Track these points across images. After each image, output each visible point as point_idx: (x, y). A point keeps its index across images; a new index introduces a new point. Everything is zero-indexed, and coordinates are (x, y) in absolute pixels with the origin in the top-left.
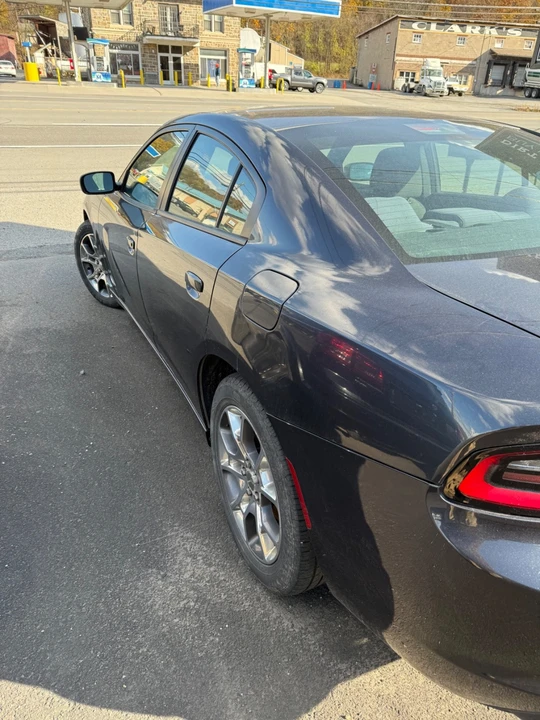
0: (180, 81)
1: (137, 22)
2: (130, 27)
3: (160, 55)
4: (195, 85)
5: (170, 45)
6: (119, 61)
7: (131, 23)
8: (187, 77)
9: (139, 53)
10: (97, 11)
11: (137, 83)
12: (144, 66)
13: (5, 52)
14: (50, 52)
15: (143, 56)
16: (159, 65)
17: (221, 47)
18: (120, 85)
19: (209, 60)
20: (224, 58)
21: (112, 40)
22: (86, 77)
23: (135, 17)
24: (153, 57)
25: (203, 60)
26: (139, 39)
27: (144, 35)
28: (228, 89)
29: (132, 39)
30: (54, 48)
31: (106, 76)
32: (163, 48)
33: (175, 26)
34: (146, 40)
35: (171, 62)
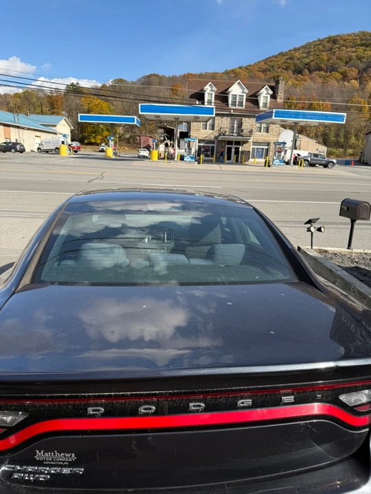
0: (237, 161)
1: (216, 128)
2: (212, 131)
3: (227, 146)
4: (246, 163)
5: (234, 140)
6: (203, 150)
7: (213, 129)
8: (242, 158)
9: (215, 145)
10: (194, 123)
11: (211, 162)
12: (217, 152)
13: (147, 144)
14: (169, 144)
15: (217, 147)
16: (226, 152)
17: (266, 141)
18: (199, 163)
19: (257, 148)
20: (267, 147)
21: (200, 138)
22: (182, 158)
23: (216, 126)
24: (224, 147)
25: (253, 149)
26: (216, 138)
27: (220, 135)
28: (265, 166)
29: (212, 137)
30: (172, 142)
31: (192, 158)
32: (230, 143)
33: (238, 130)
34: (220, 138)
35: (233, 150)
